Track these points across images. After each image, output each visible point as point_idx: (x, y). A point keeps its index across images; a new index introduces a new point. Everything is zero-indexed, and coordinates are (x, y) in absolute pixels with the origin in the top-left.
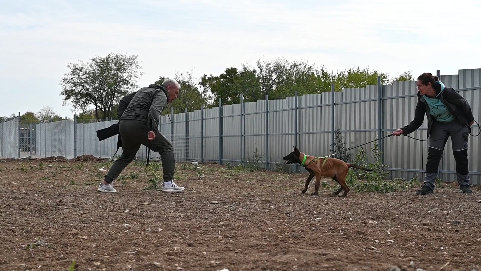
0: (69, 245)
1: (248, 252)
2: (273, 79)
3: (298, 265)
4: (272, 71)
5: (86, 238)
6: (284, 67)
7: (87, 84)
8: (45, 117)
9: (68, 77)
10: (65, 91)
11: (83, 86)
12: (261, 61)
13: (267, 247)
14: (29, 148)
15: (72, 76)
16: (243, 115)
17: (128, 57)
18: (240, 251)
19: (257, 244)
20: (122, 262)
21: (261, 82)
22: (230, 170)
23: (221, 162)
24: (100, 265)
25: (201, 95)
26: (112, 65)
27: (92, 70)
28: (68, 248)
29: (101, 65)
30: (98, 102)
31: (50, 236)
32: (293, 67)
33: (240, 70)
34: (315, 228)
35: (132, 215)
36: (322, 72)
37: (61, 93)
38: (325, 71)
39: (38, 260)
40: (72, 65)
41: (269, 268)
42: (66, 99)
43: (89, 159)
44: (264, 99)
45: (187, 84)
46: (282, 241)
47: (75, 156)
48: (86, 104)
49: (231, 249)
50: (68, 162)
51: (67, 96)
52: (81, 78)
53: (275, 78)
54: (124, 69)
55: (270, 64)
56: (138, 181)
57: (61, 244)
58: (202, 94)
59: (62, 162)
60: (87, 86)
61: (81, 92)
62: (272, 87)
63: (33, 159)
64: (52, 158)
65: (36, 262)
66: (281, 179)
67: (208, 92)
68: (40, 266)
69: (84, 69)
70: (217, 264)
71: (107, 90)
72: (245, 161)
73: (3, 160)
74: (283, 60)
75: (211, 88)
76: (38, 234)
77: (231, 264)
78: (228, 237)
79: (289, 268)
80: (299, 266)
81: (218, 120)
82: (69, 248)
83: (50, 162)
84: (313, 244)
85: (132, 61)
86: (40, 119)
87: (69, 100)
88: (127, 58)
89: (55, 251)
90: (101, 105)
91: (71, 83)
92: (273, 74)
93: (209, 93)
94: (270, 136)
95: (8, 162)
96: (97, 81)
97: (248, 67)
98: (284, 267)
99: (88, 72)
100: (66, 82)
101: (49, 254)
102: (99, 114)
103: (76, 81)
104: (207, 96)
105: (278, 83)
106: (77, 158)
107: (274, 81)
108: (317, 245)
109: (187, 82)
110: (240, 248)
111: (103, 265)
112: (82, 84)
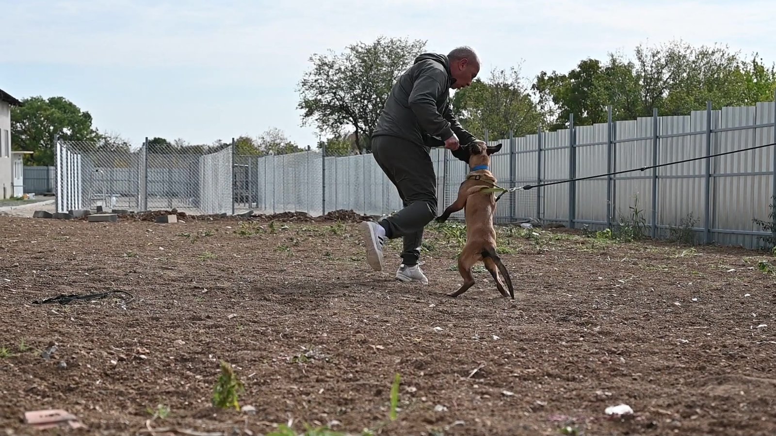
0: (358, 358)
1: (655, 379)
2: (665, 80)
3: (748, 401)
4: (663, 65)
5: (381, 347)
6: (685, 57)
7: (342, 89)
8: (270, 145)
9: (310, 79)
10: (305, 102)
11: (335, 93)
12: (643, 47)
13: (685, 372)
14: (247, 197)
15: (317, 77)
16: (611, 142)
17: (410, 43)
18: (639, 376)
19: (668, 367)
20: (448, 388)
21: (643, 84)
22: (589, 239)
23: (572, 223)
24: (415, 392)
25: (535, 107)
26: (383, 57)
27: (350, 65)
28: (356, 364)
29: (365, 58)
30: (360, 120)
31: (324, 343)
32: (700, 56)
33: (605, 63)
34: (761, 341)
35: (441, 312)
36: (754, 66)
37: (299, 105)
38: (759, 64)
39: (315, 380)
40: (318, 57)
41: (699, 406)
42: (307, 115)
43: (347, 217)
44: (650, 114)
45: (511, 88)
46: (709, 362)
47: (324, 211)
48: (339, 124)
49: (625, 372)
50: (313, 221)
51: (309, 111)
52: (332, 81)
53: (668, 76)
54: (404, 63)
55: (658, 52)
56: (434, 254)
57: (345, 357)
58: (538, 106)
59: (304, 222)
60: (342, 94)
61: (332, 104)
62: (661, 93)
63: (255, 216)
64: (286, 215)
65: (312, 384)
66: (683, 255)
67: (547, 102)
68: (322, 390)
69: (338, 65)
70: (607, 395)
71: (375, 99)
72: (615, 223)
73: (209, 217)
74: (682, 45)
75: (552, 96)
76: (303, 340)
77: (630, 397)
78: (614, 353)
79: (733, 406)
80: (749, 403)
81: (567, 151)
82: (359, 363)
83: (284, 221)
84: (763, 369)
85: (417, 50)
86: (262, 148)
87: (311, 117)
88: (408, 45)
89: (339, 368)
90: (365, 125)
91: (314, 89)
92: (664, 71)
93: (550, 104)
94: (660, 179)
95: (216, 220)
96: (358, 84)
97: (620, 58)
98: (724, 404)
99: (343, 70)
100: (307, 87)
101: (330, 371)
102: (360, 140)
103: (323, 85)
104: (546, 109)
105: (673, 85)
106: (327, 215)
107: (665, 83)
108: (771, 370)
109: (511, 85)
110: (640, 372)
111: (422, 392)
112: (334, 90)
